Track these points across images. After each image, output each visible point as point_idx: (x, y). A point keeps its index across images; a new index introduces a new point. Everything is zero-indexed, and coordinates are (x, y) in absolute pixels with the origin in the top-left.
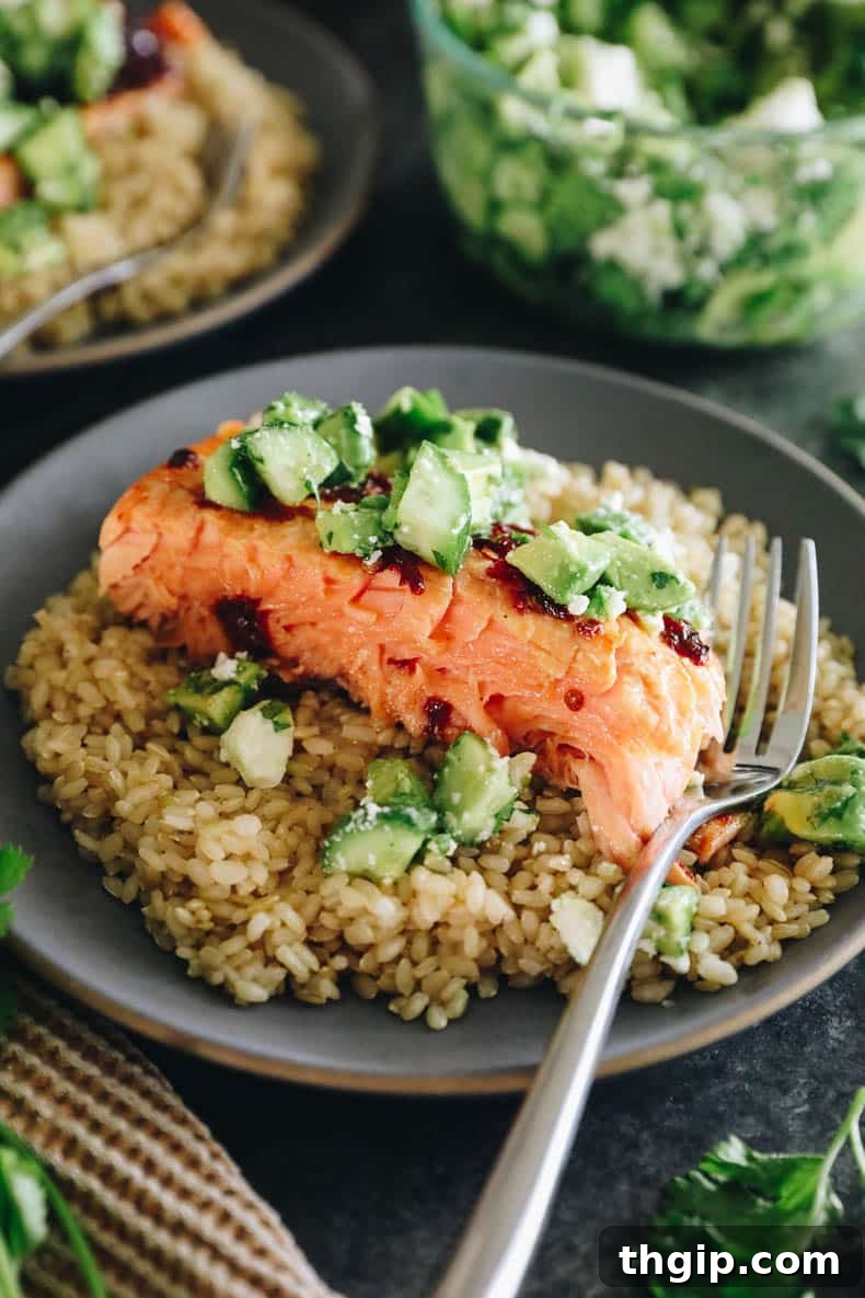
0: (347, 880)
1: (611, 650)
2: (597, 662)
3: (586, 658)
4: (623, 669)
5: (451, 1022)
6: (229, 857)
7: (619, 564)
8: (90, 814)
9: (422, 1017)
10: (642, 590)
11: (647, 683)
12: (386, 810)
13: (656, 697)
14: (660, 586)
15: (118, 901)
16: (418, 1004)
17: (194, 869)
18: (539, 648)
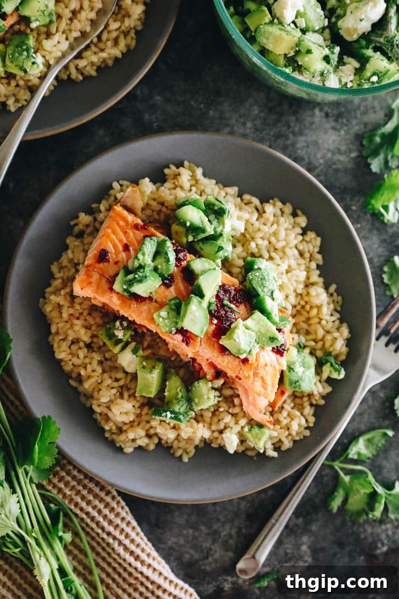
0: (159, 422)
1: (251, 369)
2: (247, 375)
3: (243, 373)
4: (256, 374)
5: (189, 459)
6: (121, 413)
7: (259, 334)
8: (74, 375)
9: (181, 457)
10: (265, 344)
11: (262, 378)
12: (173, 416)
13: (265, 383)
14: (272, 342)
15: (85, 405)
16: (179, 453)
17: (110, 414)
18: (228, 368)
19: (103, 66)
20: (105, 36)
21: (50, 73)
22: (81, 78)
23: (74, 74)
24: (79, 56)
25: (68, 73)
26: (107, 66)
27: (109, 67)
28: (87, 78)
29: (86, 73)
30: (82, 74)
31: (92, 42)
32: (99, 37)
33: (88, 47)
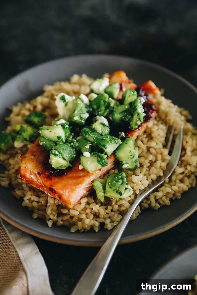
19: (174, 198)
20: (174, 178)
21: (137, 200)
22: (158, 206)
23: (154, 204)
24: (156, 190)
25: (149, 202)
26: (176, 199)
27: (179, 199)
28: (164, 207)
29: (162, 203)
30: (159, 204)
31: (165, 182)
32: (170, 178)
33: (162, 185)
